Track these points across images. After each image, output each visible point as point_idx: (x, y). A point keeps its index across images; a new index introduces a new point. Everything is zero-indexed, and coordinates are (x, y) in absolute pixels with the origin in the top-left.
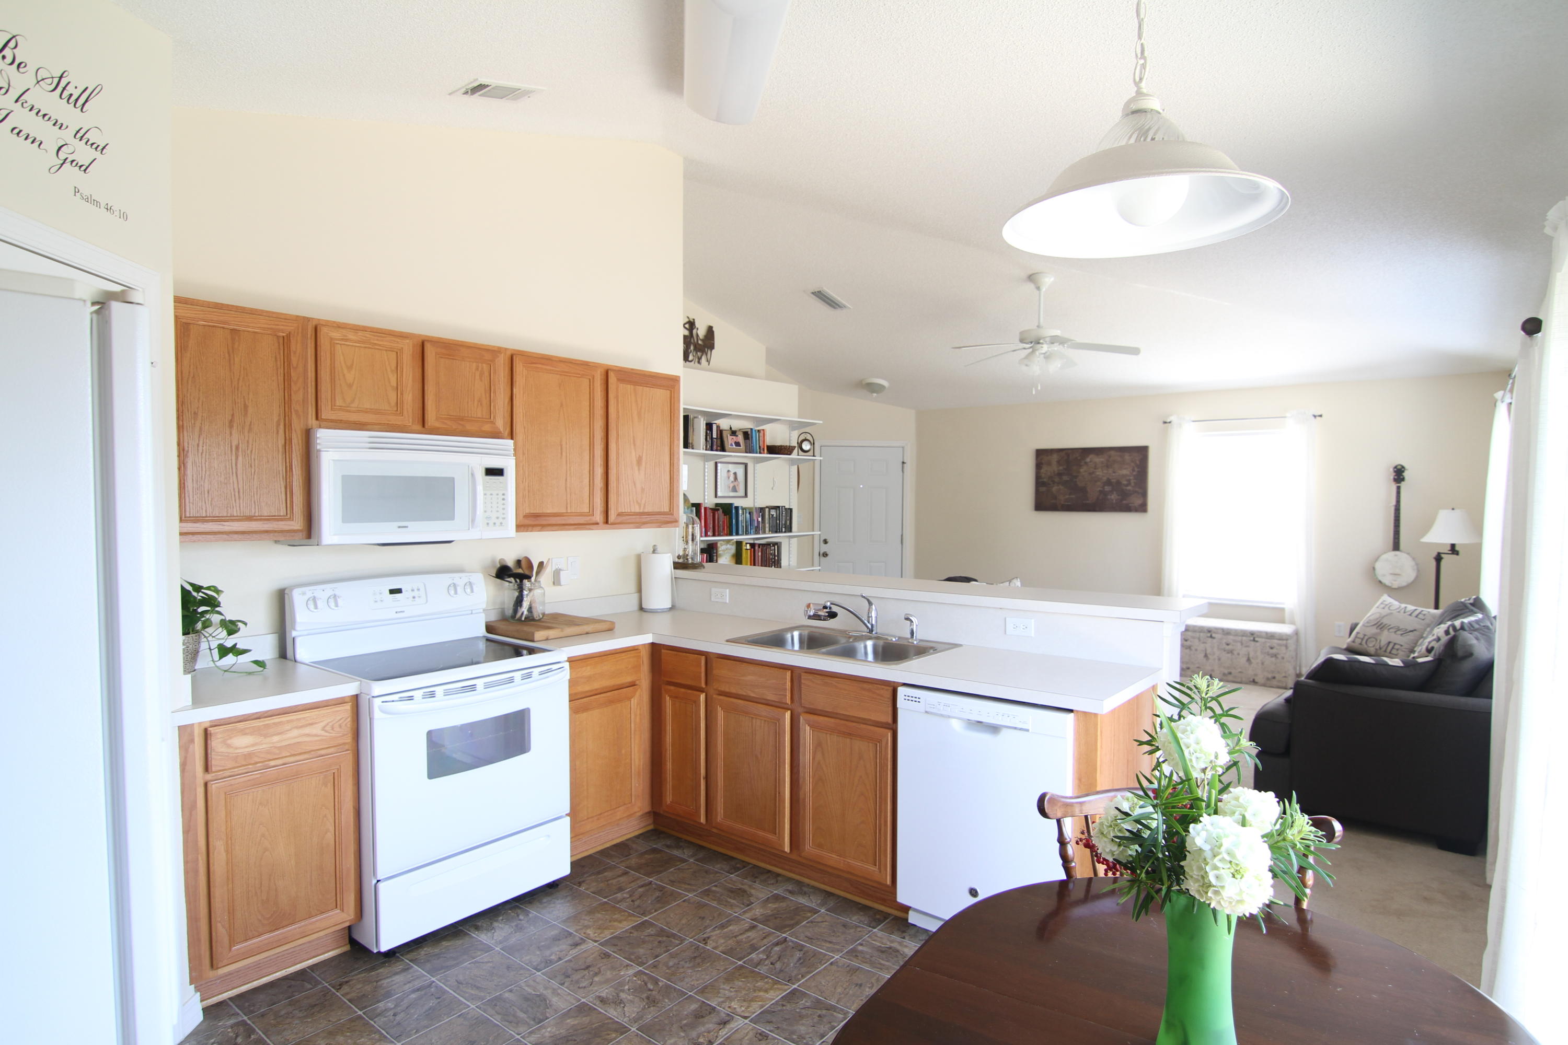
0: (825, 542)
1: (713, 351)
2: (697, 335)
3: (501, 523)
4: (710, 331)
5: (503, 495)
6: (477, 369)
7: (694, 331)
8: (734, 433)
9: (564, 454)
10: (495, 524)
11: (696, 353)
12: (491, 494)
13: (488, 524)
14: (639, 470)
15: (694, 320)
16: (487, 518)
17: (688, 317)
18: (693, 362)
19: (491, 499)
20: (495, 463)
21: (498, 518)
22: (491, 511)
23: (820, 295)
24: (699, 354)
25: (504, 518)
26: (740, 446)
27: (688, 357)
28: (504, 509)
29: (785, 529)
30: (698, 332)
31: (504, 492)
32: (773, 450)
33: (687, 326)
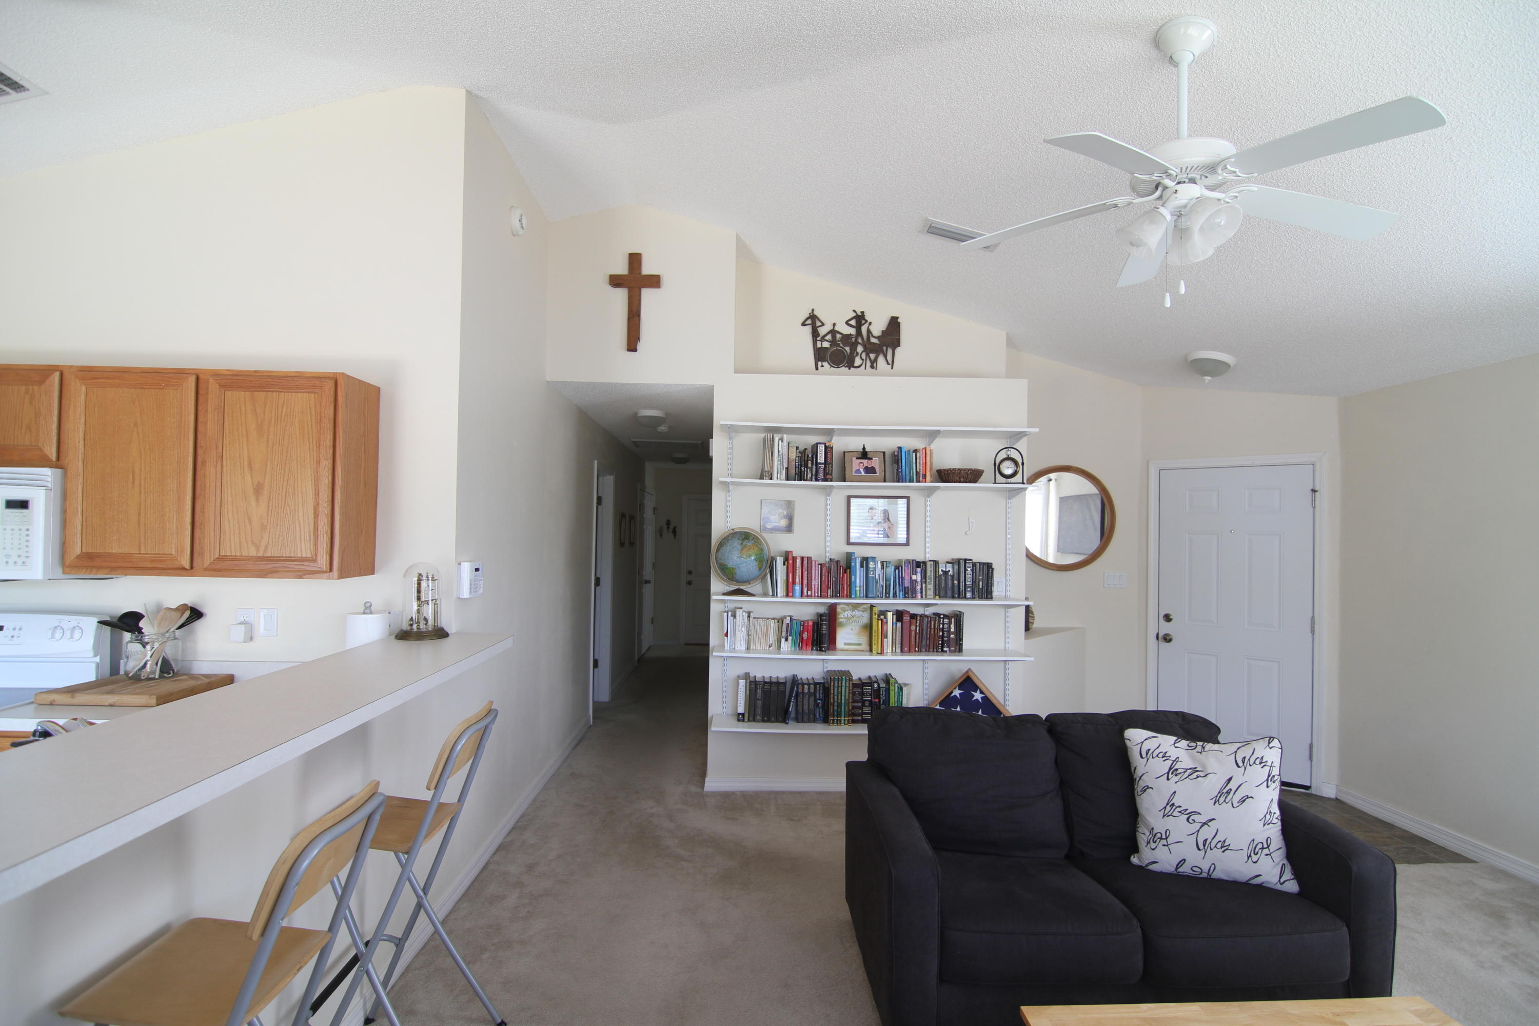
0: (1168, 618)
1: (898, 350)
2: (869, 331)
3: (24, 563)
4: (894, 324)
5: (28, 530)
6: (27, 392)
7: (864, 329)
8: (864, 455)
9: (137, 483)
10: (15, 563)
11: (867, 355)
12: (12, 530)
13: (7, 562)
14: (257, 500)
15: (863, 313)
16: (6, 555)
17: (854, 311)
18: (863, 366)
19: (12, 534)
20: (18, 494)
21: (19, 556)
22: (12, 549)
23: (935, 230)
24: (872, 356)
25: (27, 557)
26: (875, 473)
27: (853, 362)
28: (27, 546)
29: (973, 594)
30: (871, 328)
31: (27, 527)
32: (945, 476)
33: (853, 322)
